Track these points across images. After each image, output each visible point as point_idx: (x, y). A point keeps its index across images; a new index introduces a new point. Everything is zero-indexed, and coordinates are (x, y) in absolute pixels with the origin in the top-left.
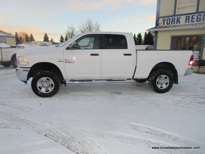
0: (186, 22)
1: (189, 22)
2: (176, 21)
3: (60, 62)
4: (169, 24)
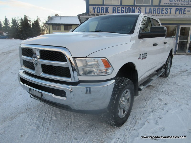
0: (113, 13)
1: (115, 13)
2: (105, 10)
3: (139, 59)
4: (99, 12)
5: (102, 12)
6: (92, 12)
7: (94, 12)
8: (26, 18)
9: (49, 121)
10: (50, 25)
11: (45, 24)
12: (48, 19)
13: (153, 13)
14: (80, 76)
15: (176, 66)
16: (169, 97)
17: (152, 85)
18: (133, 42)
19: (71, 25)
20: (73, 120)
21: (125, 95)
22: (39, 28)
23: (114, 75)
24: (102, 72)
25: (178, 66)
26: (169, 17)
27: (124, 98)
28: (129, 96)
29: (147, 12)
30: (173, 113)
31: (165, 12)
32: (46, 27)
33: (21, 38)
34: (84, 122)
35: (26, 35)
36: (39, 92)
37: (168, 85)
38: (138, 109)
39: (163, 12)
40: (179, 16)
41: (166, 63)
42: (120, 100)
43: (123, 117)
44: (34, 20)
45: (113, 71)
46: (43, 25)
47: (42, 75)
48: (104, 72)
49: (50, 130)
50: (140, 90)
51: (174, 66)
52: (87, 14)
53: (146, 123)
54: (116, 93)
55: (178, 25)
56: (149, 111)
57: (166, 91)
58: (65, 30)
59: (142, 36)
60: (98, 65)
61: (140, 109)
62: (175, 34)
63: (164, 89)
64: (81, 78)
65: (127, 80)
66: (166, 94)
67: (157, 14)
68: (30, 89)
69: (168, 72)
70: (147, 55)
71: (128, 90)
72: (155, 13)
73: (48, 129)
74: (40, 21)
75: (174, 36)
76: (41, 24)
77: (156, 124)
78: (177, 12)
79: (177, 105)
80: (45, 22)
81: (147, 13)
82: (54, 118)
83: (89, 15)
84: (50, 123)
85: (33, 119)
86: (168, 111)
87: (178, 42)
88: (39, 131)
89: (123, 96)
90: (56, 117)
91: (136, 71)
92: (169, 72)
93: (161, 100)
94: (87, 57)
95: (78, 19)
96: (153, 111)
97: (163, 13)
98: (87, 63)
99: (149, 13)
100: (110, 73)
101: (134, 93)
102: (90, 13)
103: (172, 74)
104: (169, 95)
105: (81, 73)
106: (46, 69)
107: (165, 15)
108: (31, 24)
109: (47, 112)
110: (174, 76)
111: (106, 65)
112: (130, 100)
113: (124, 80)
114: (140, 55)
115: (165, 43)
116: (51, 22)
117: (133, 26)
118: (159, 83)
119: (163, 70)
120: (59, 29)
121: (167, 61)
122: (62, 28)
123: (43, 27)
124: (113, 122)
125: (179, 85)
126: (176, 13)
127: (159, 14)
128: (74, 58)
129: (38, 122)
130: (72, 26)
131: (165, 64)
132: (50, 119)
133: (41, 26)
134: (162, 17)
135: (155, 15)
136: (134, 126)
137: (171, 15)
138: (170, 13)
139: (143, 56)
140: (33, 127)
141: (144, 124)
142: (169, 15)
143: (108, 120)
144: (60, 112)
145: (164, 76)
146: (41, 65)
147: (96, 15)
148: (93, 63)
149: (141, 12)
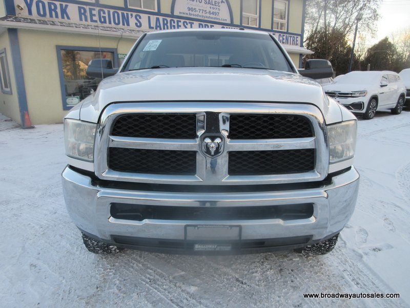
0: (81, 19)
1: (87, 20)
2: (58, 11)
4: (45, 15)
6: (25, 14)
29: (152, 26)
52: (10, 17)
83: (18, 20)
94: (342, 121)
99: (156, 28)
102: (20, 16)
146: (228, 155)
147: (37, 21)
149: (140, 26)
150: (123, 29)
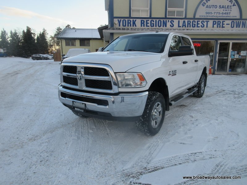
0: (141, 26)
1: (144, 26)
2: (132, 23)
3: (169, 75)
4: (125, 26)
5: (128, 26)
6: (117, 26)
7: (120, 25)
8: (29, 30)
9: (87, 133)
10: (62, 40)
11: (53, 38)
12: (57, 31)
13: (188, 27)
14: (120, 88)
15: (213, 86)
16: (200, 114)
17: (184, 104)
18: (164, 60)
19: (89, 39)
20: (109, 132)
21: (157, 108)
22: (46, 43)
23: (147, 88)
24: (138, 85)
25: (215, 87)
26: (205, 31)
27: (156, 110)
28: (161, 109)
29: (180, 25)
30: (202, 126)
31: (201, 26)
32: (54, 41)
33: (23, 55)
34: (120, 133)
35: (29, 52)
36: (83, 104)
37: (202, 104)
38: (169, 124)
39: (199, 25)
40: (217, 30)
41: (199, 81)
42: (153, 112)
43: (156, 127)
44: (40, 33)
45: (146, 84)
46: (51, 39)
47: (85, 88)
48: (139, 85)
49: (90, 139)
50: (171, 104)
51: (210, 87)
52: (111, 28)
53: (176, 134)
54: (149, 104)
55: (216, 40)
56: (180, 125)
57: (198, 110)
58: (81, 45)
59: (171, 54)
60: (134, 79)
61: (171, 124)
62: (213, 51)
63: (196, 108)
64: (121, 90)
65: (159, 93)
66: (198, 112)
67: (191, 28)
68: (73, 101)
69: (202, 92)
70: (176, 72)
71: (159, 103)
72: (190, 27)
73: (88, 139)
74: (48, 34)
75: (213, 53)
76: (48, 38)
77: (185, 134)
78: (214, 25)
79: (207, 121)
80: (53, 36)
81: (181, 27)
82: (91, 131)
83: (113, 29)
84: (88, 135)
85: (71, 132)
86: (197, 125)
87: (217, 60)
88: (80, 140)
89: (155, 109)
90: (92, 130)
91: (167, 86)
92: (204, 92)
93: (192, 117)
94: (125, 72)
95: (98, 33)
96: (183, 125)
97: (199, 27)
98: (124, 77)
99: (183, 27)
100: (144, 86)
101: (165, 107)
102: (115, 27)
103: (208, 94)
104: (201, 112)
105: (120, 85)
106: (89, 83)
107: (201, 29)
108: (36, 38)
109: (82, 127)
110: (208, 96)
111: (141, 79)
112: (161, 113)
113: (156, 93)
114: (170, 72)
115: (196, 61)
116: (63, 36)
117: (163, 43)
118: (192, 103)
119: (196, 89)
120: (73, 45)
121: (200, 80)
122: (78, 43)
123: (51, 42)
124: (146, 129)
125: (212, 105)
126: (213, 27)
127: (194, 28)
128: (115, 73)
129: (77, 134)
130: (90, 41)
131: (198, 83)
132: (87, 132)
133: (48, 40)
134: (198, 31)
135: (189, 29)
136: (166, 136)
137: (207, 29)
138: (207, 27)
139: (172, 73)
140: (74, 137)
141: (175, 134)
142: (206, 29)
143: (142, 128)
144: (95, 127)
145: (198, 96)
146: (84, 80)
147: (121, 29)
148: (130, 77)
149: (173, 26)
150: (162, 29)
